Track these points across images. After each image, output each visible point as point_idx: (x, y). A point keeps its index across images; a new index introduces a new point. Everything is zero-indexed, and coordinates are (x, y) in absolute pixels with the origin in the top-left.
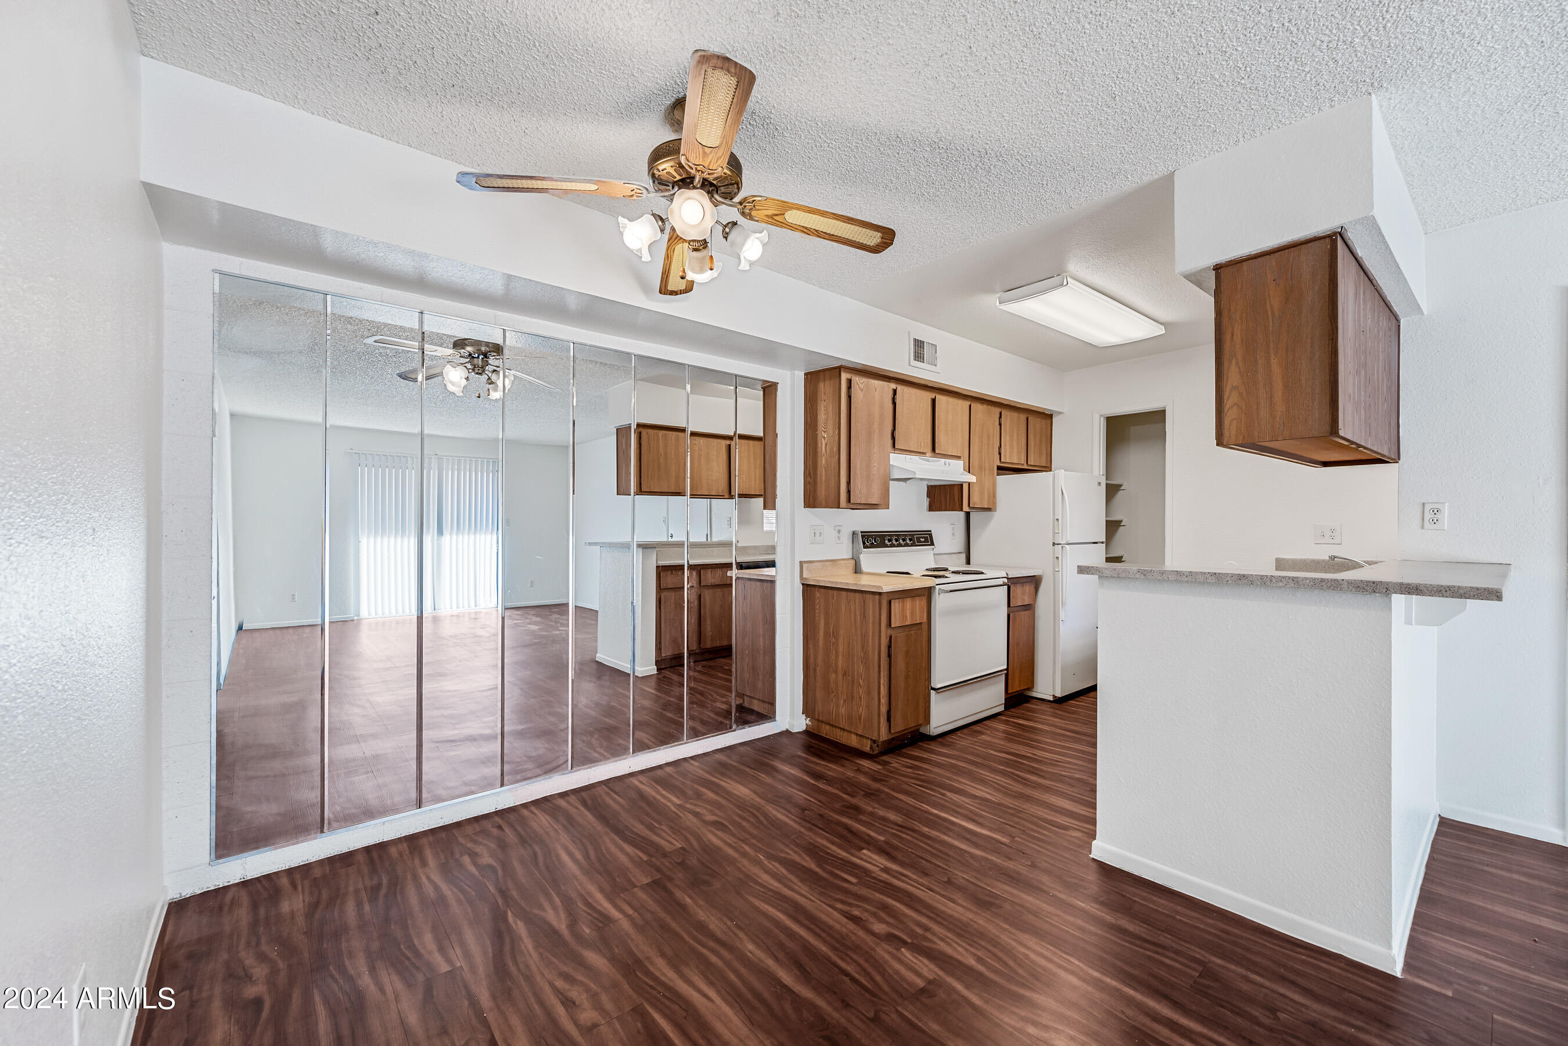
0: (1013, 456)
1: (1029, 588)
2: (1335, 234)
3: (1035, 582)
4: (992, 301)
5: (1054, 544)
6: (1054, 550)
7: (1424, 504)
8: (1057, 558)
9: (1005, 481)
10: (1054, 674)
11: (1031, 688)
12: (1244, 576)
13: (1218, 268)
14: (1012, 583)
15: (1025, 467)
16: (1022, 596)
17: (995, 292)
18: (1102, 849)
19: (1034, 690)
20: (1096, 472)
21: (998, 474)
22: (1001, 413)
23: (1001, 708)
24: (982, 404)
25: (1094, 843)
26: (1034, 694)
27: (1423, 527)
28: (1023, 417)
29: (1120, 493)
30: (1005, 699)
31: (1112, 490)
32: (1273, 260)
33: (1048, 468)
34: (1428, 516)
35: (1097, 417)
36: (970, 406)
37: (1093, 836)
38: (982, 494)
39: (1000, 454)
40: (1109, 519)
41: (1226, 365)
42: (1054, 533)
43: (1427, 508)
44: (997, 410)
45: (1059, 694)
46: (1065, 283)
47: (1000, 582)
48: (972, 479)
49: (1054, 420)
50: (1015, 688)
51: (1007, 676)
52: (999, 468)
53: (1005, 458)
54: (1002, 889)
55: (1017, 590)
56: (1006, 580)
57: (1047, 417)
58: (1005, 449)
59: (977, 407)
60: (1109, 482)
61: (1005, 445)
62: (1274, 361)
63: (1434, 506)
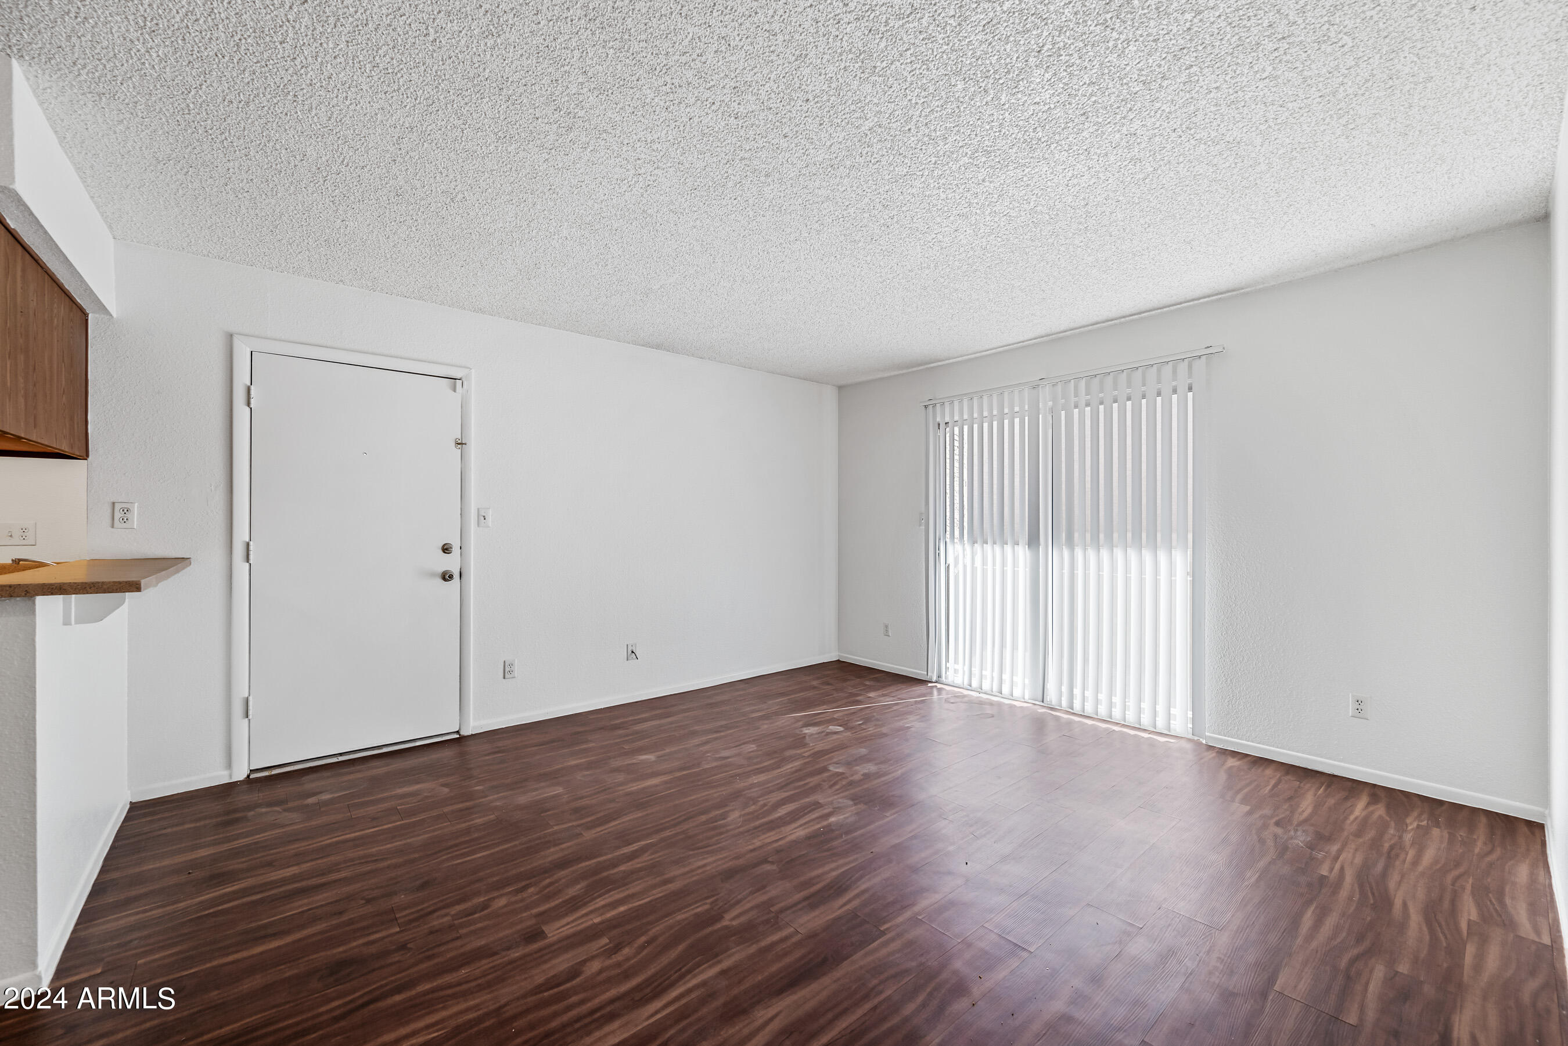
7: (114, 503)
27: (113, 527)
34: (118, 515)
43: (118, 507)
63: (124, 505)
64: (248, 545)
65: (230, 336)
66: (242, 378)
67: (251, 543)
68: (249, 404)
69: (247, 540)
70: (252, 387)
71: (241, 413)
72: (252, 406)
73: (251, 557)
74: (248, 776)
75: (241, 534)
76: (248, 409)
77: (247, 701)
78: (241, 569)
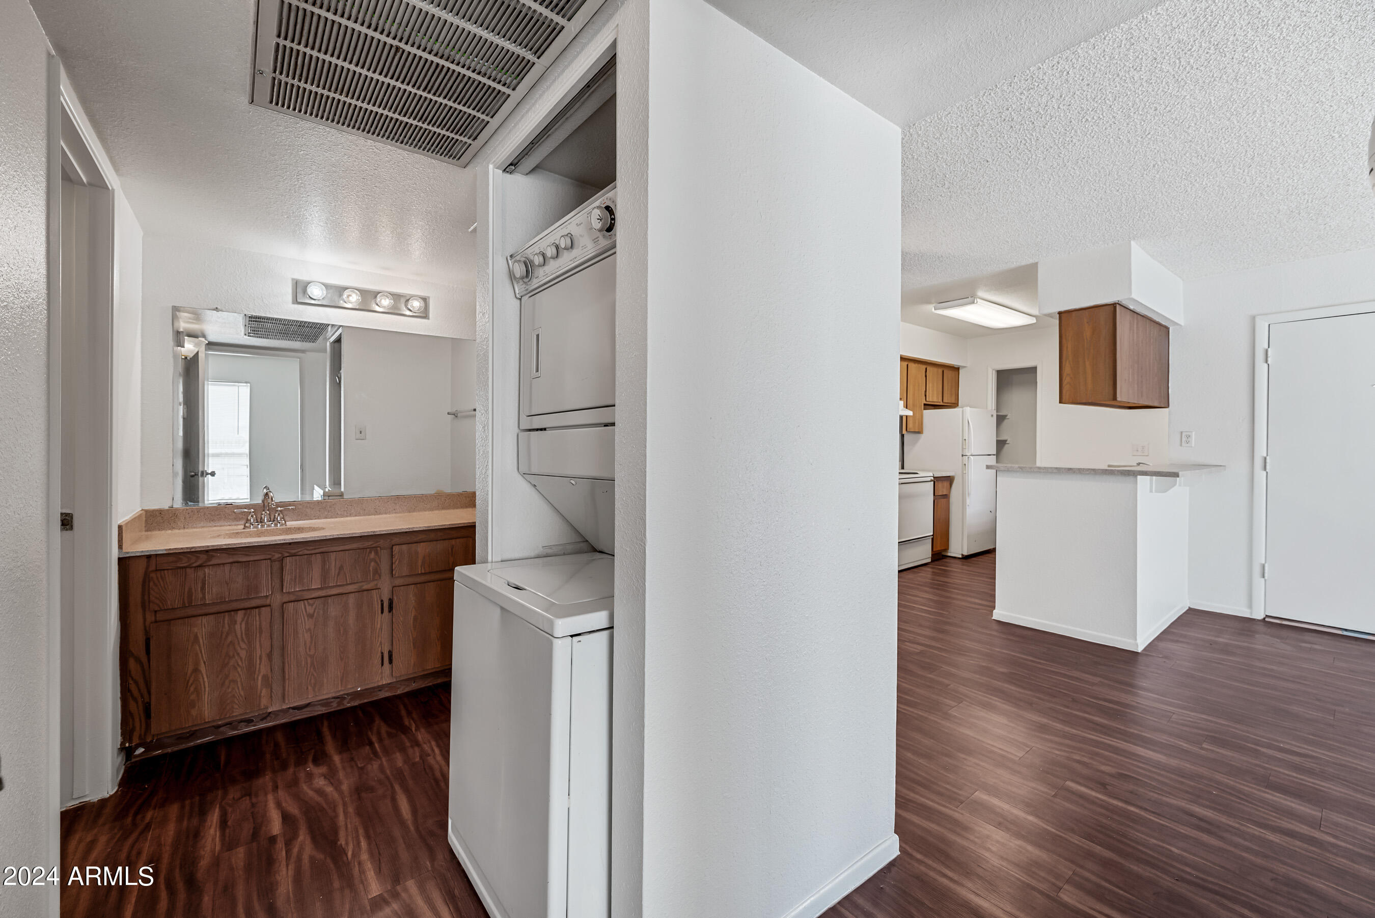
0: (934, 398)
1: (946, 484)
2: (1115, 303)
3: (950, 480)
4: (931, 308)
5: (963, 456)
6: (963, 460)
7: (1182, 432)
8: (965, 465)
9: (928, 413)
10: (963, 539)
11: (947, 549)
12: (1071, 469)
13: (1060, 313)
14: (936, 480)
15: (941, 404)
16: (941, 491)
17: (933, 303)
18: (999, 614)
19: (949, 551)
20: (990, 408)
21: (924, 409)
22: (926, 369)
23: (929, 560)
24: (915, 363)
25: (994, 611)
26: (949, 554)
27: (1181, 445)
28: (940, 371)
29: (1006, 421)
30: (932, 555)
31: (1000, 419)
32: (1087, 312)
33: (955, 405)
34: (1184, 439)
35: (990, 371)
36: (907, 365)
37: (994, 608)
38: (914, 423)
39: (926, 396)
40: (999, 439)
41: (1064, 363)
42: (963, 449)
43: (1184, 434)
44: (924, 367)
45: (965, 553)
46: (976, 302)
47: (929, 479)
48: (910, 413)
49: (960, 371)
50: (938, 548)
51: (933, 539)
52: (925, 405)
53: (929, 399)
54: (947, 627)
55: (939, 485)
56: (932, 478)
57: (956, 369)
58: (929, 393)
59: (912, 365)
60: (999, 414)
61: (929, 389)
62: (1087, 363)
63: (1188, 433)
64: (1265, 459)
65: (1253, 319)
66: (1261, 344)
67: (1268, 458)
68: (1266, 361)
69: (1265, 455)
70: (1269, 349)
71: (1262, 368)
72: (1269, 362)
73: (1268, 467)
74: (1264, 619)
75: (1260, 451)
76: (1266, 365)
77: (1263, 567)
78: (1260, 475)
